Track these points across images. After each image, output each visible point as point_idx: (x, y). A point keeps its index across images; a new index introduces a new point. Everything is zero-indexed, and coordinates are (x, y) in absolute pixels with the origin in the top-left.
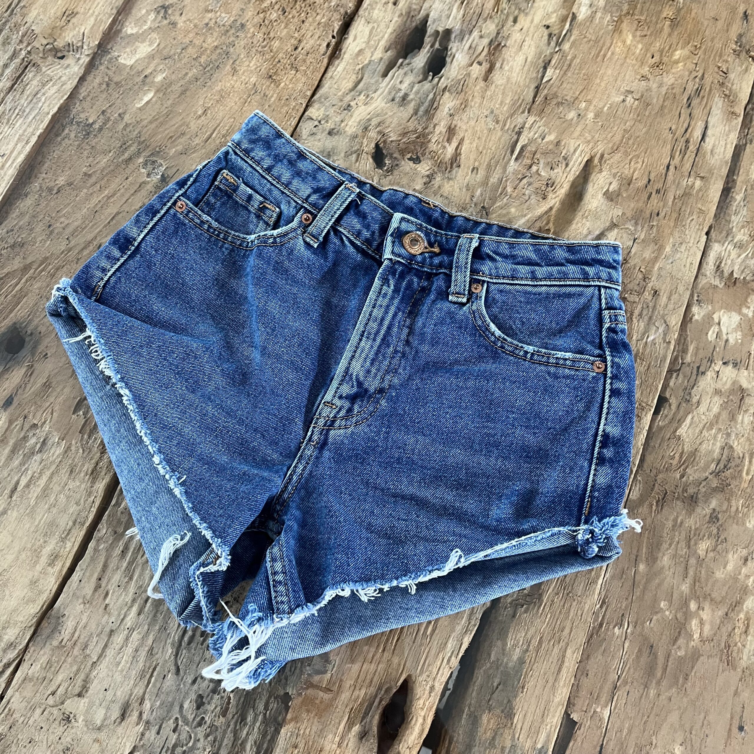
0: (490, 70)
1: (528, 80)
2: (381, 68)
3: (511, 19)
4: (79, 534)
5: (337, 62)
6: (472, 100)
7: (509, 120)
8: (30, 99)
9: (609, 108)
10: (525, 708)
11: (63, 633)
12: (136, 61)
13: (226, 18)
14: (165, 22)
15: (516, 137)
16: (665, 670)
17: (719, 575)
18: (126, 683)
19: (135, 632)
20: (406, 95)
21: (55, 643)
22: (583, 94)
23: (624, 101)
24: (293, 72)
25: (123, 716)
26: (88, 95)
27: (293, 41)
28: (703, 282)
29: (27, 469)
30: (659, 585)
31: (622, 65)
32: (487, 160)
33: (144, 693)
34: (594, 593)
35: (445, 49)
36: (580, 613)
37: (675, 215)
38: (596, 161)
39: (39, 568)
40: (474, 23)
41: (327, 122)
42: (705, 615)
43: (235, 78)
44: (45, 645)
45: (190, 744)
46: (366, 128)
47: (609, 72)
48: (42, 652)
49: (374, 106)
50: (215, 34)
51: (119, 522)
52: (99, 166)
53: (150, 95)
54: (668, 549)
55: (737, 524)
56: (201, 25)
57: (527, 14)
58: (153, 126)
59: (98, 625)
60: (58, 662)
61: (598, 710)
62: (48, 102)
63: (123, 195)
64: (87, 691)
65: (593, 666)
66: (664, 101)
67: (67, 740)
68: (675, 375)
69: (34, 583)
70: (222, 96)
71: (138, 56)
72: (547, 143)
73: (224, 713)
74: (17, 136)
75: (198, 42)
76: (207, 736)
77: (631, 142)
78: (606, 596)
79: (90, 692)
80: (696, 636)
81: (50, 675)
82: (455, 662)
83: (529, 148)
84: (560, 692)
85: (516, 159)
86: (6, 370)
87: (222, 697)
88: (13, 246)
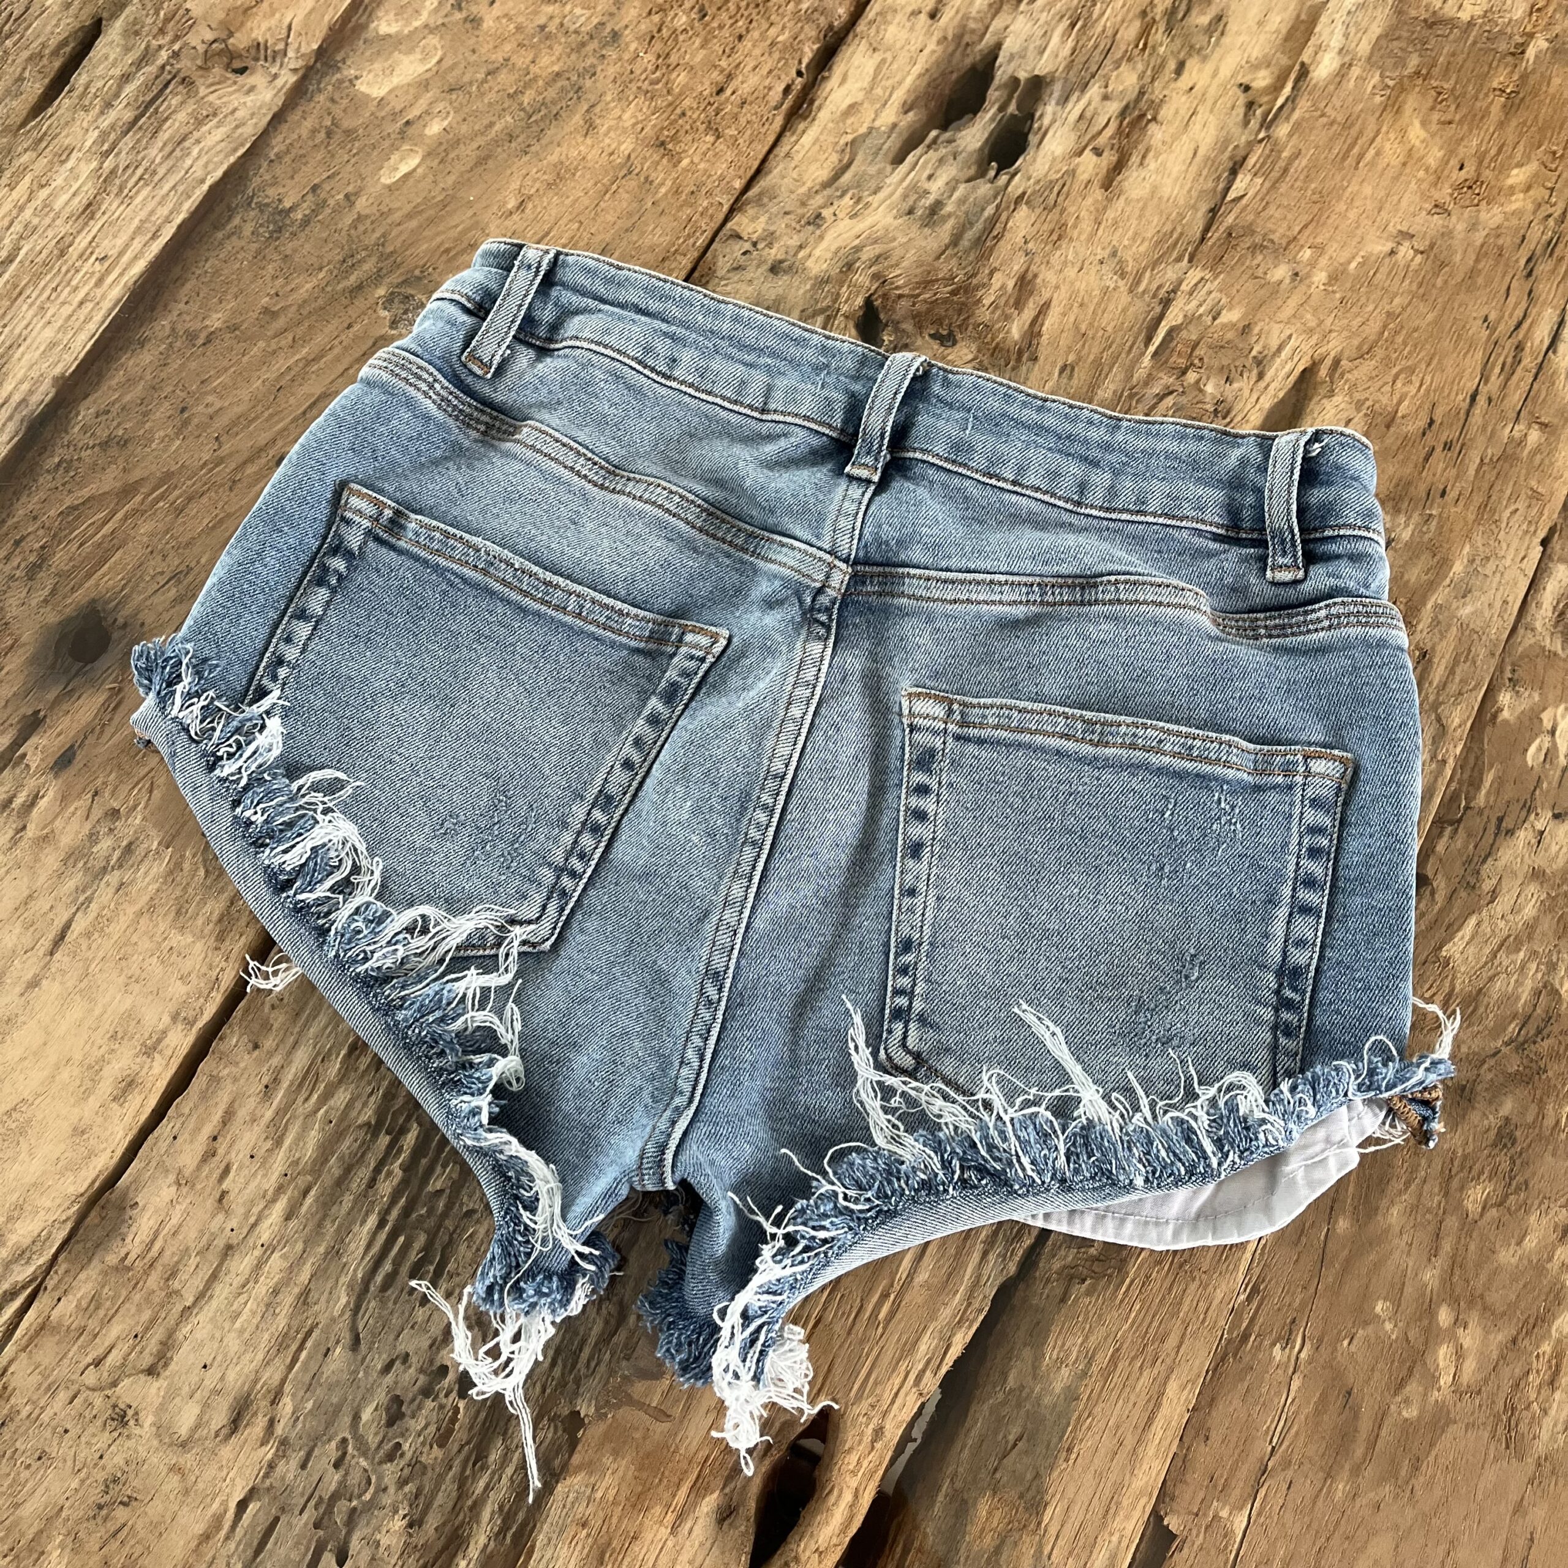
0: (1118, 167)
1: (1194, 194)
2: (893, 144)
3: (1172, 65)
4: (181, 1042)
5: (802, 126)
6: (1075, 226)
7: (1148, 274)
8: (168, 149)
9: (1361, 265)
10: (1070, 1493)
11: (128, 1240)
12: (390, 92)
13: (582, 18)
14: (458, 16)
15: (1158, 309)
16: (1372, 1444)
17: (1507, 1257)
18: (248, 1356)
19: (276, 1255)
20: (938, 205)
21: (112, 1259)
22: (1307, 232)
23: (1392, 252)
24: (710, 138)
25: (235, 1423)
26: (288, 151)
27: (715, 75)
28: (1525, 640)
29: (89, 900)
30: (1377, 1266)
31: (1396, 178)
32: (1095, 350)
33: (283, 1382)
34: (1236, 1267)
35: (1029, 116)
36: (1202, 1306)
37: (1478, 499)
38: (1323, 372)
39: (93, 1102)
40: (1094, 68)
41: (770, 245)
42: (1469, 1338)
43: (589, 141)
44: (90, 1260)
45: (367, 1496)
46: (849, 267)
47: (1367, 190)
48: (82, 1276)
49: (869, 221)
50: (558, 49)
51: (267, 1027)
52: (295, 296)
53: (413, 162)
54: (1400, 1193)
55: (1554, 1155)
56: (531, 27)
57: (1205, 59)
58: (414, 223)
59: (202, 1233)
60: (114, 1299)
61: (1224, 1514)
62: (204, 159)
63: (337, 359)
64: (166, 1365)
65: (1220, 1419)
66: (1477, 261)
67: (116, 1460)
68: (1449, 830)
69: (79, 1132)
70: (560, 175)
71: (396, 80)
72: (1224, 326)
73: (442, 1439)
74: (136, 222)
75: (522, 60)
76: (402, 1483)
77: (1399, 339)
78: (1261, 1279)
79: (173, 1367)
80: (1445, 1380)
81: (93, 1324)
82: (931, 1384)
83: (1184, 334)
84: (1145, 1467)
85: (1155, 354)
86: (68, 694)
87: (442, 1407)
88: (105, 445)
